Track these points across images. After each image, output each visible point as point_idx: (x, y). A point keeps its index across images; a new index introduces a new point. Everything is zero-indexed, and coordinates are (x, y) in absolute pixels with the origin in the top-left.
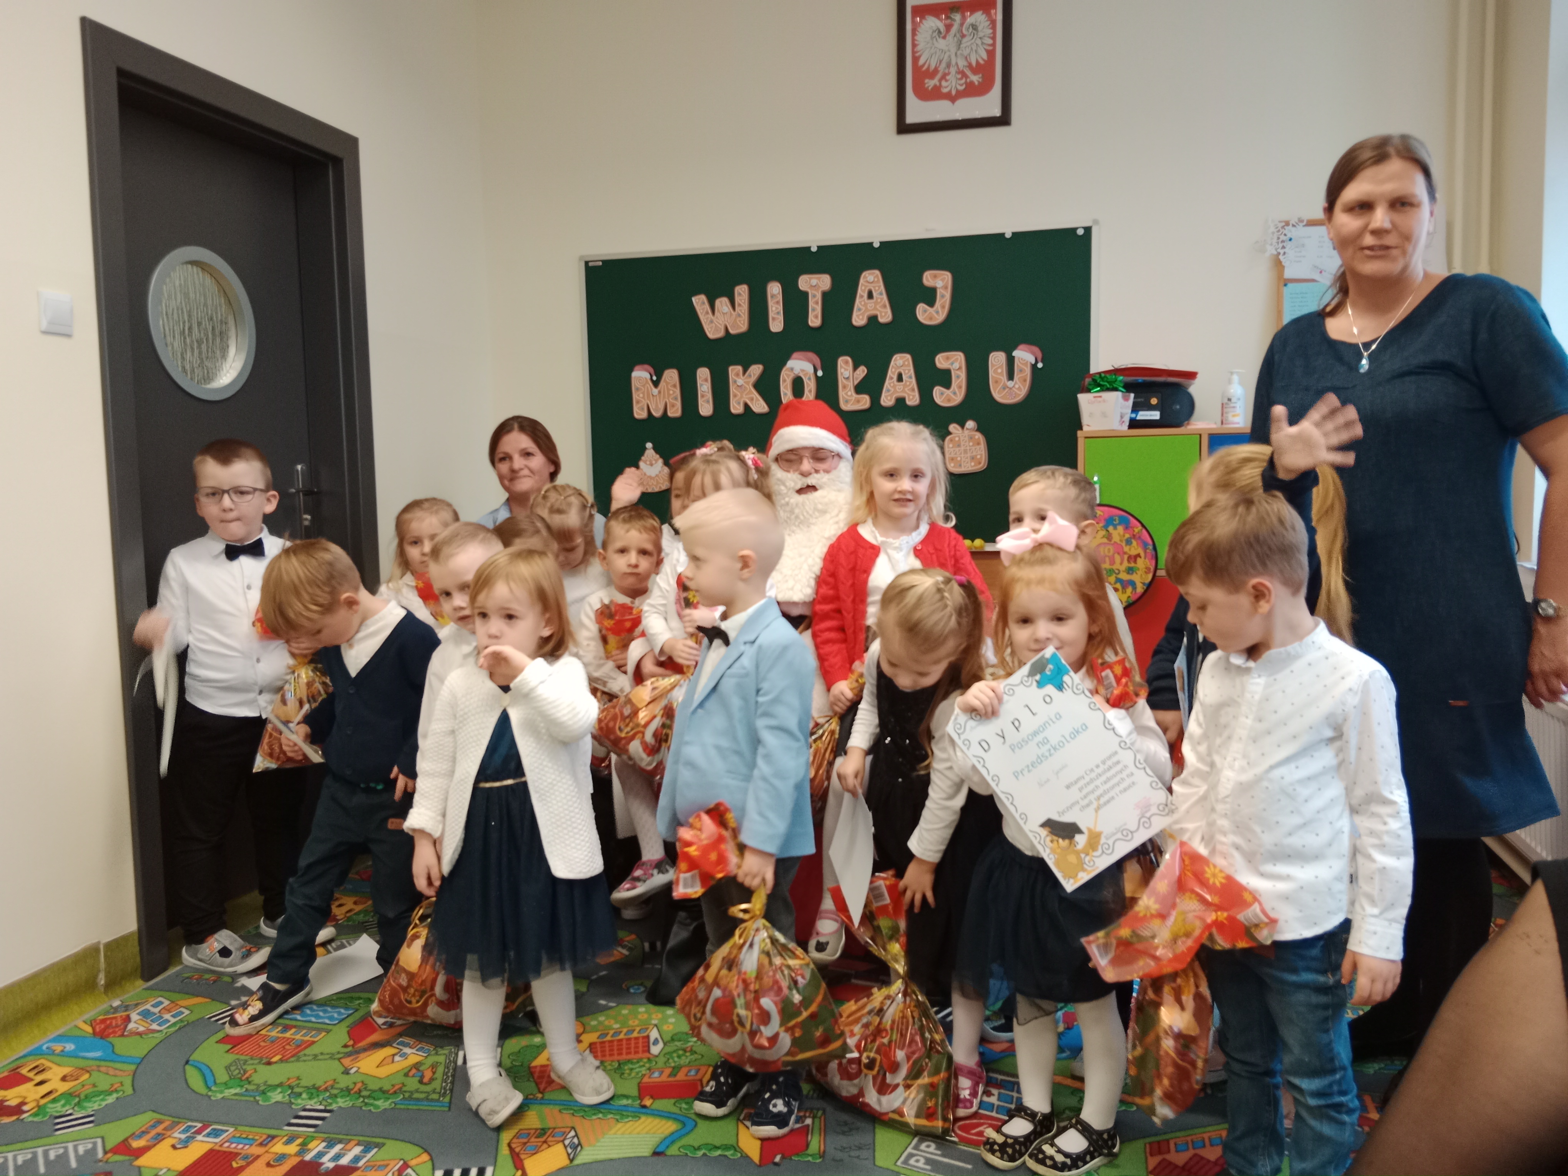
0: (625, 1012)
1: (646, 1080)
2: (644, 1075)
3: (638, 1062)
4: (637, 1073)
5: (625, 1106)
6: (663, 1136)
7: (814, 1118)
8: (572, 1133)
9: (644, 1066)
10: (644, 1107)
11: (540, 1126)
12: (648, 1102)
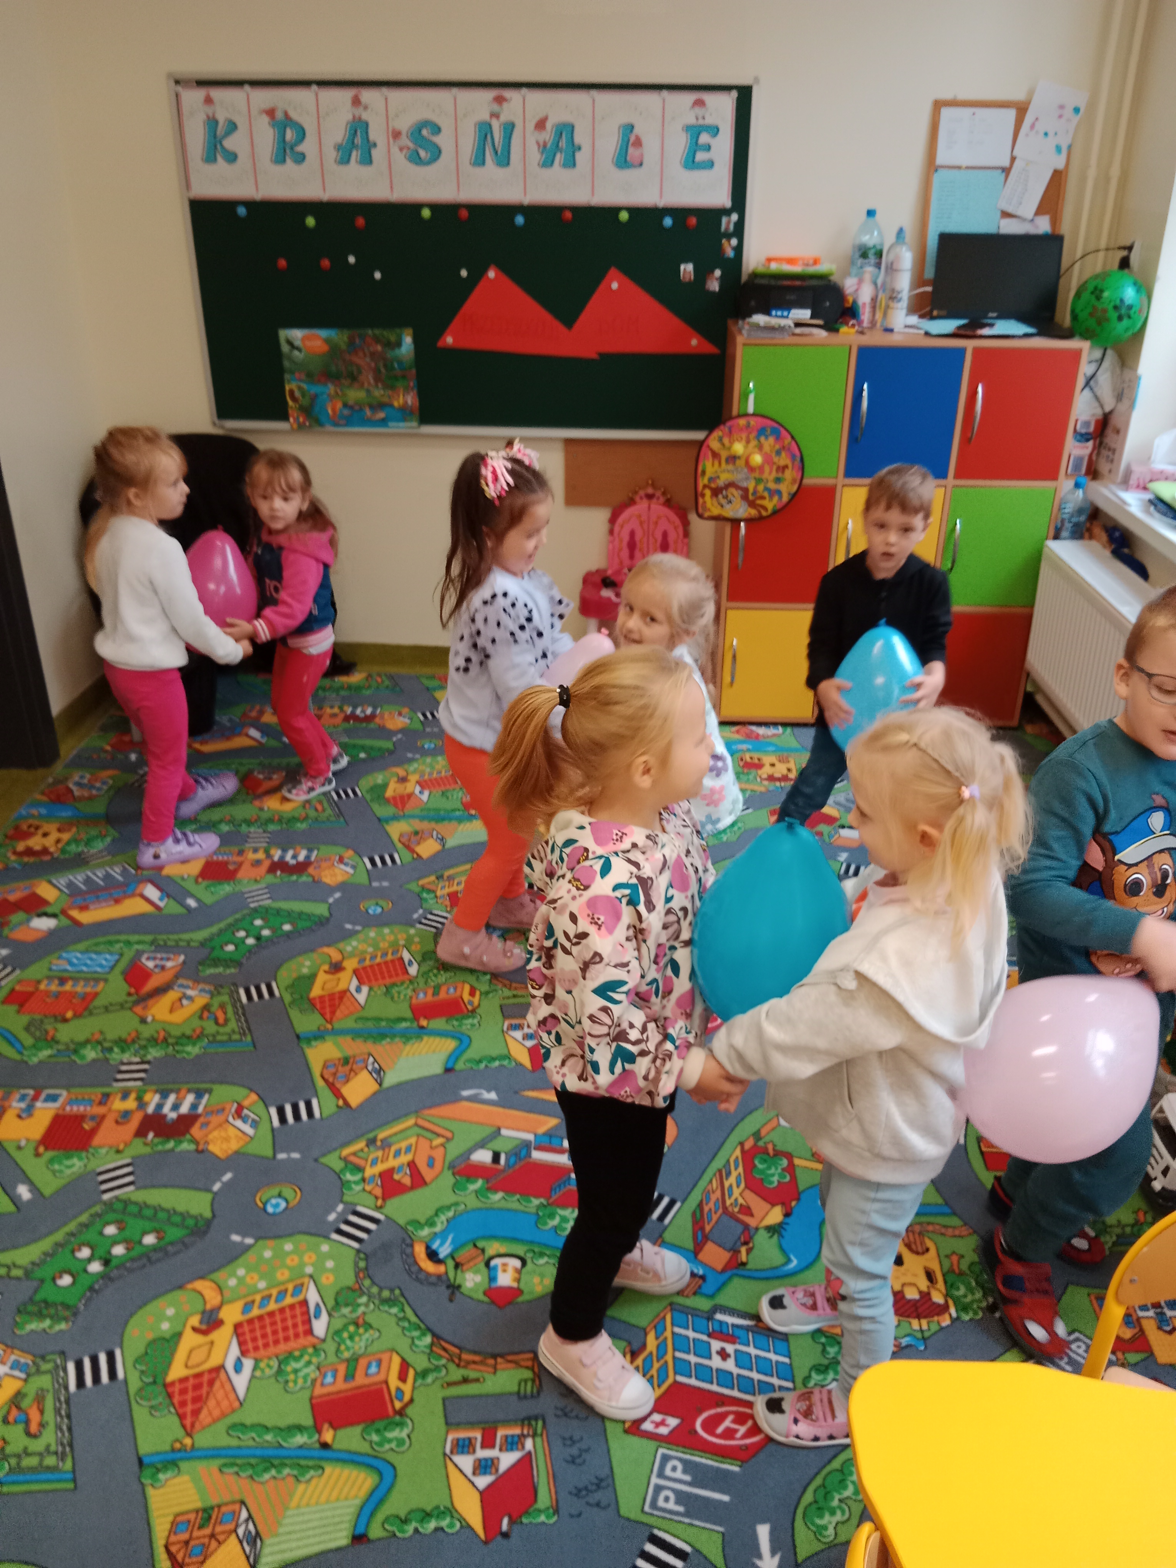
0: (268, 1254)
1: (319, 1391)
2: (314, 1381)
3: (301, 1356)
4: (305, 1378)
5: (301, 1447)
6: (358, 1502)
7: (534, 1436)
8: (244, 1514)
9: (309, 1363)
10: (325, 1446)
11: (199, 1505)
12: (328, 1436)
